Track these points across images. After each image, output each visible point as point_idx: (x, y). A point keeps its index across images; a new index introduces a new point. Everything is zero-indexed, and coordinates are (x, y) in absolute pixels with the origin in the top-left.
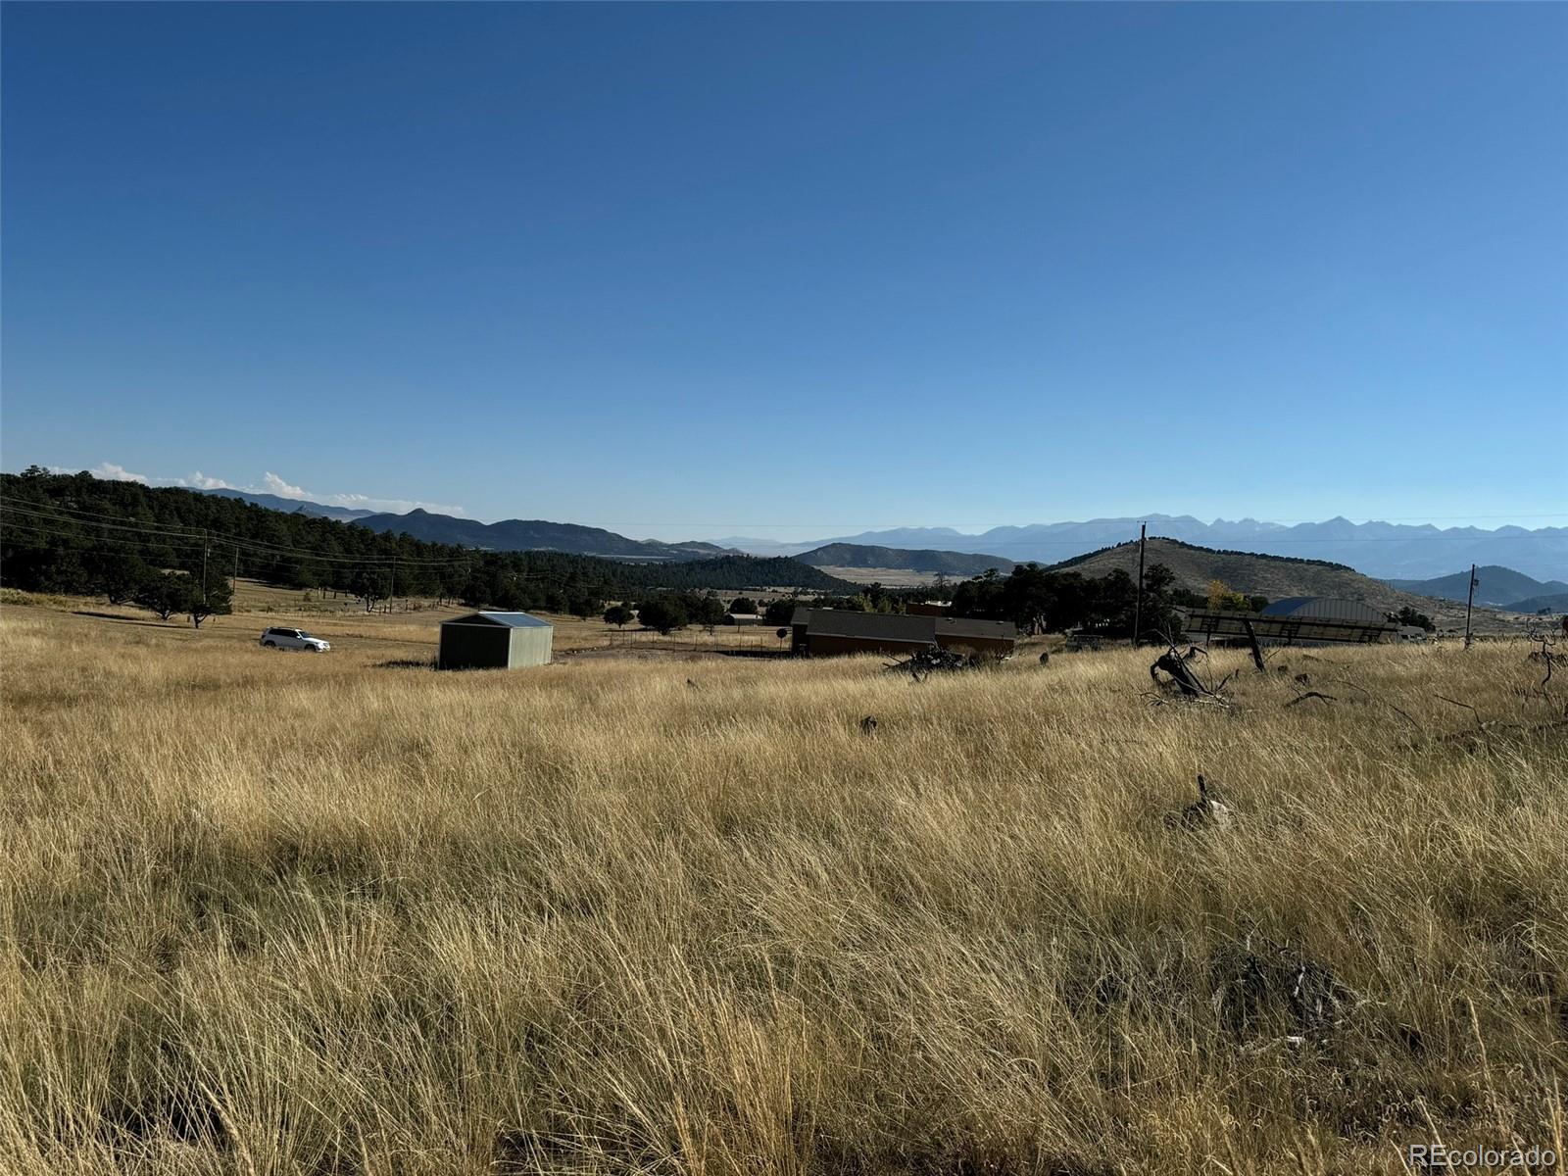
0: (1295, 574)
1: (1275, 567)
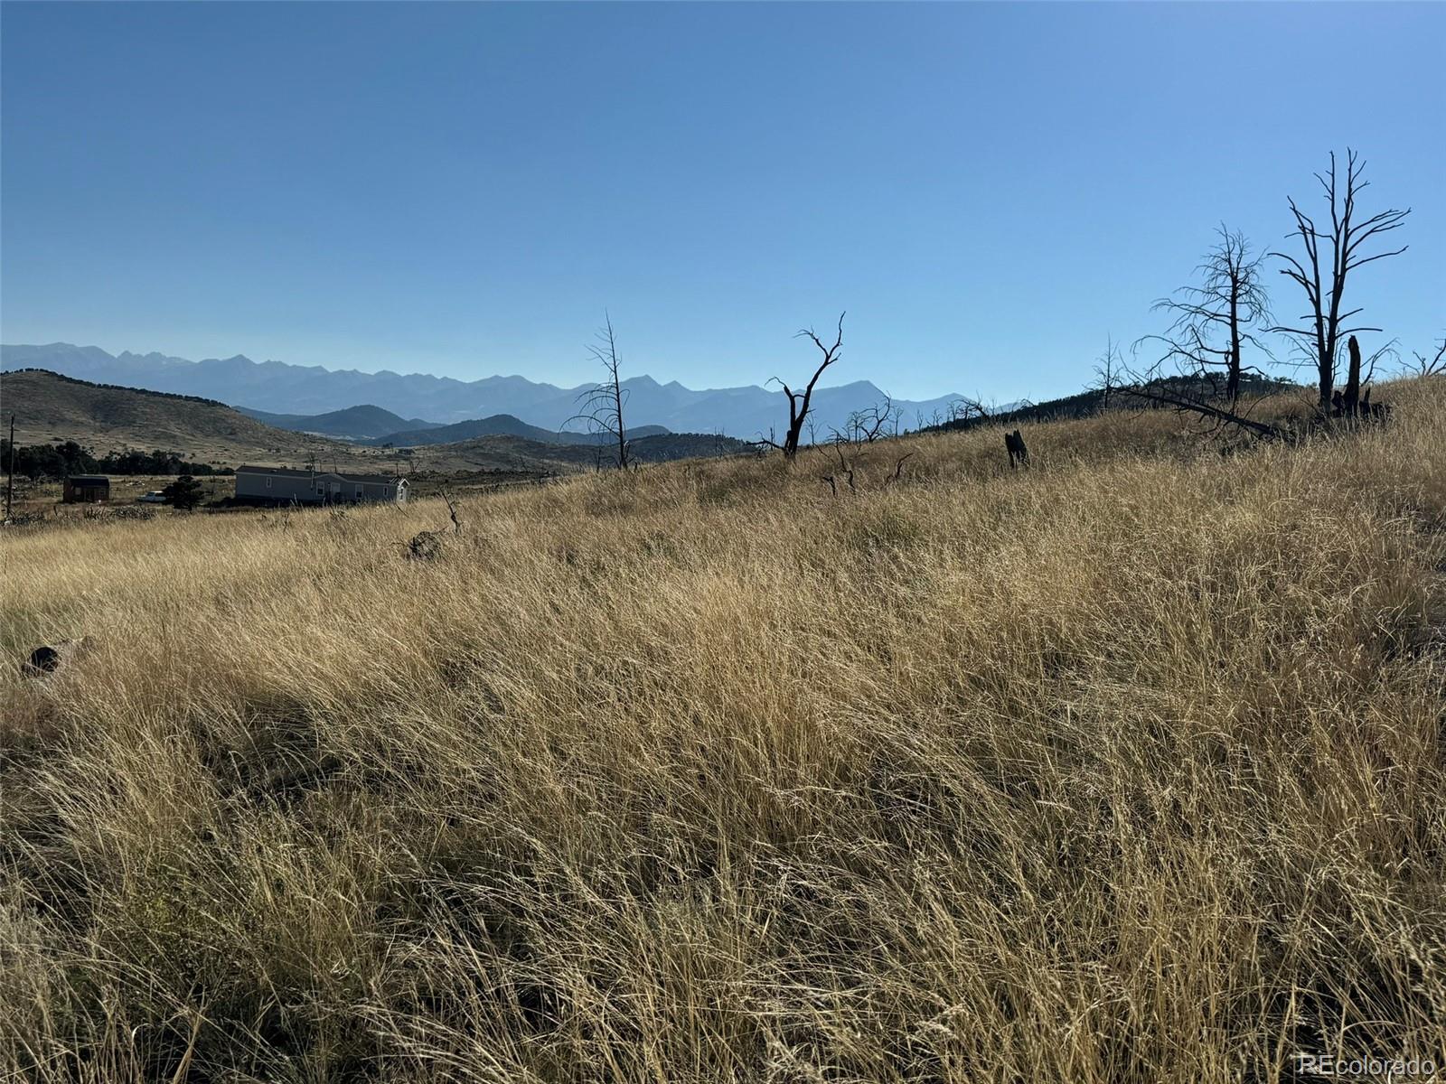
0: (173, 409)
1: (154, 402)
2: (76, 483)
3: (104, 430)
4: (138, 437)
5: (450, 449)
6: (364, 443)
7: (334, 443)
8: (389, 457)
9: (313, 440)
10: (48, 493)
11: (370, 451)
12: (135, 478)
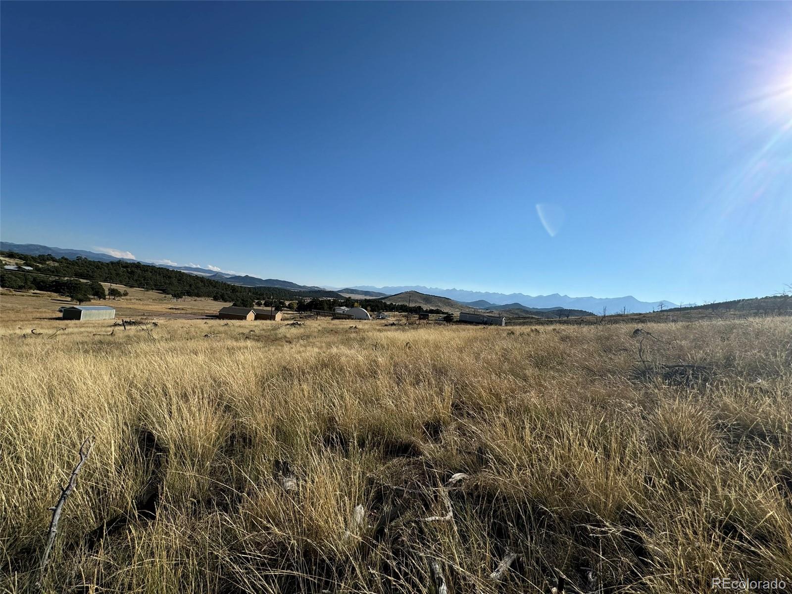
2: (422, 315)
3: (426, 304)
4: (432, 306)
5: (503, 311)
6: (481, 309)
7: (475, 309)
8: (488, 313)
9: (470, 308)
10: (414, 317)
11: (483, 311)
12: (433, 315)
